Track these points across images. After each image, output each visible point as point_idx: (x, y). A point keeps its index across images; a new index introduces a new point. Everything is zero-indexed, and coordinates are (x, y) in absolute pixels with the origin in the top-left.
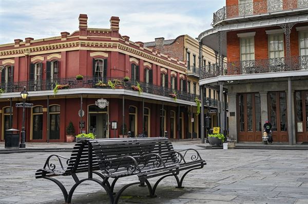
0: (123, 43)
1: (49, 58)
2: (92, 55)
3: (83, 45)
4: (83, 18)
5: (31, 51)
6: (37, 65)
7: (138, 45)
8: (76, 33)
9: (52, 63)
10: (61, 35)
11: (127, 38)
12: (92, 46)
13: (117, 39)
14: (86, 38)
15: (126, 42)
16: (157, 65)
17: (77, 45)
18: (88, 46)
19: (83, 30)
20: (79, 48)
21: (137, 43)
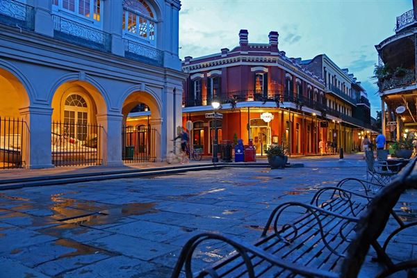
0: (281, 57)
1: (209, 75)
2: (253, 69)
3: (244, 61)
4: (244, 33)
5: (191, 69)
6: (197, 82)
7: (291, 61)
8: (236, 49)
9: (212, 80)
10: (221, 52)
11: (283, 53)
12: (253, 61)
13: (277, 54)
14: (247, 53)
15: (283, 57)
16: (305, 82)
17: (239, 61)
18: (249, 61)
19: (244, 45)
20: (241, 63)
21: (291, 59)
